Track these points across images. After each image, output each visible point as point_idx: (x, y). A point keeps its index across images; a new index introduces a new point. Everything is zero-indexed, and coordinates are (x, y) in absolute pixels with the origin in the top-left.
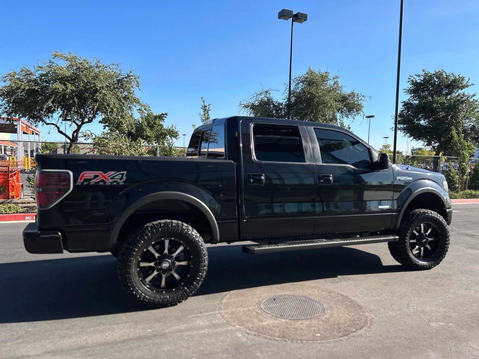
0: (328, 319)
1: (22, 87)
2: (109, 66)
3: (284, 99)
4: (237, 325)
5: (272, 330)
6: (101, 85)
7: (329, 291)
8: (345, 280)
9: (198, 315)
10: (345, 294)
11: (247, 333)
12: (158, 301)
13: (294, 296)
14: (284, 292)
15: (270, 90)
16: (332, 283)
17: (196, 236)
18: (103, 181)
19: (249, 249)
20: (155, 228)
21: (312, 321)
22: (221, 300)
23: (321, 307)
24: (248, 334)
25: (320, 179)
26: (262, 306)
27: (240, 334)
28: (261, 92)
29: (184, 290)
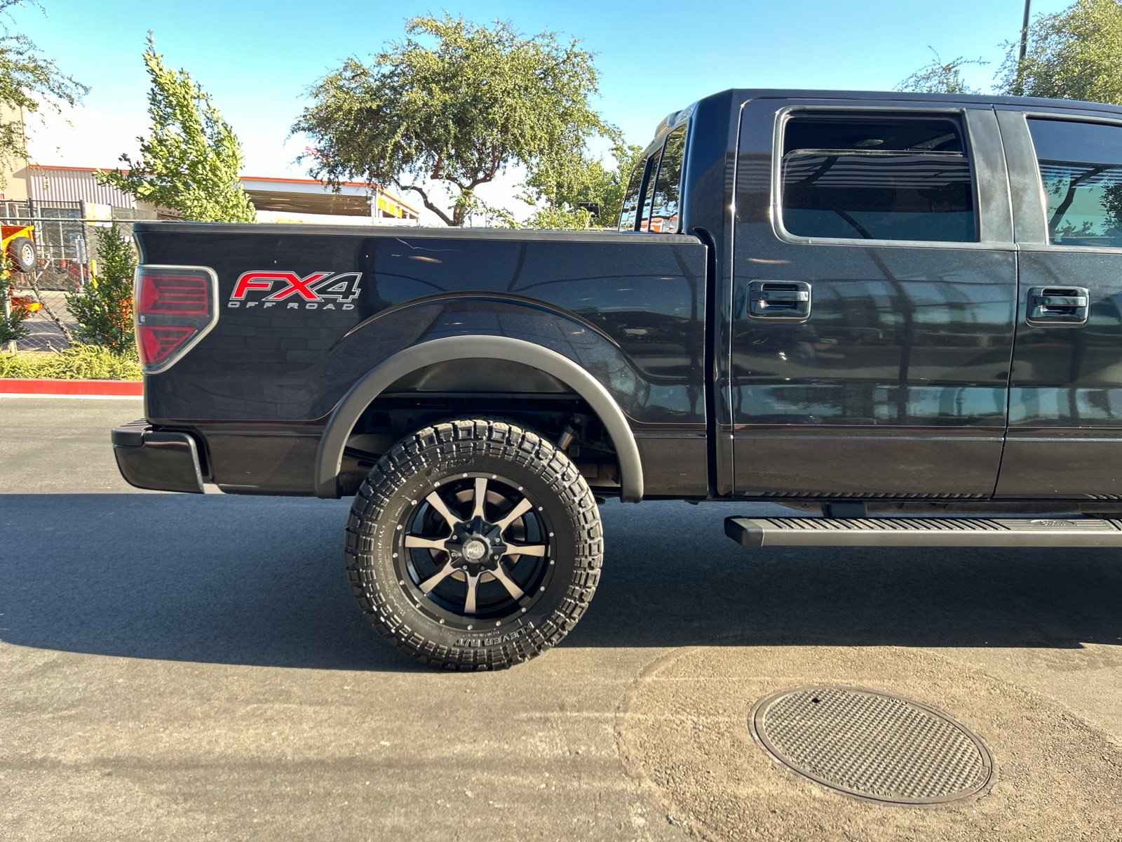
0: (993, 820)
1: (346, 107)
2: (533, 39)
3: (1001, 88)
4: (651, 776)
5: (758, 824)
6: (503, 86)
7: (1031, 701)
8: (1109, 664)
9: (550, 714)
10: (1095, 724)
11: (668, 819)
12: (449, 651)
13: (890, 697)
14: (861, 679)
15: (959, 61)
16: (1055, 668)
17: (563, 474)
18: (296, 298)
19: (742, 529)
20: (440, 441)
21: (923, 818)
22: (641, 675)
23: (980, 761)
24: (670, 822)
25: (1033, 301)
26: (764, 720)
27: (642, 815)
28: (930, 71)
29: (526, 629)
